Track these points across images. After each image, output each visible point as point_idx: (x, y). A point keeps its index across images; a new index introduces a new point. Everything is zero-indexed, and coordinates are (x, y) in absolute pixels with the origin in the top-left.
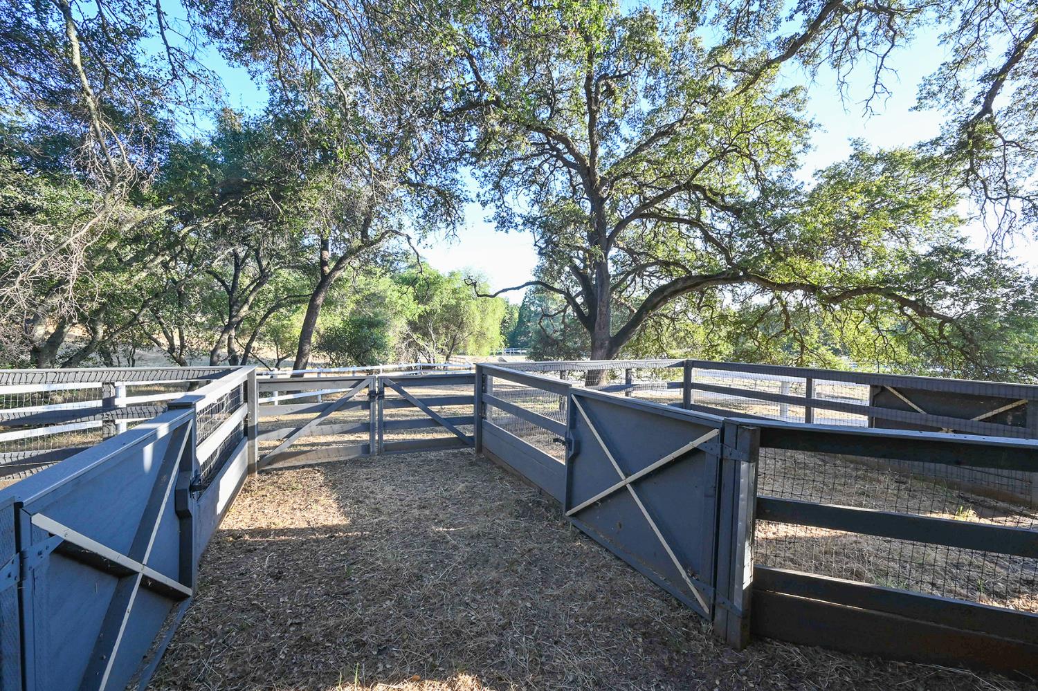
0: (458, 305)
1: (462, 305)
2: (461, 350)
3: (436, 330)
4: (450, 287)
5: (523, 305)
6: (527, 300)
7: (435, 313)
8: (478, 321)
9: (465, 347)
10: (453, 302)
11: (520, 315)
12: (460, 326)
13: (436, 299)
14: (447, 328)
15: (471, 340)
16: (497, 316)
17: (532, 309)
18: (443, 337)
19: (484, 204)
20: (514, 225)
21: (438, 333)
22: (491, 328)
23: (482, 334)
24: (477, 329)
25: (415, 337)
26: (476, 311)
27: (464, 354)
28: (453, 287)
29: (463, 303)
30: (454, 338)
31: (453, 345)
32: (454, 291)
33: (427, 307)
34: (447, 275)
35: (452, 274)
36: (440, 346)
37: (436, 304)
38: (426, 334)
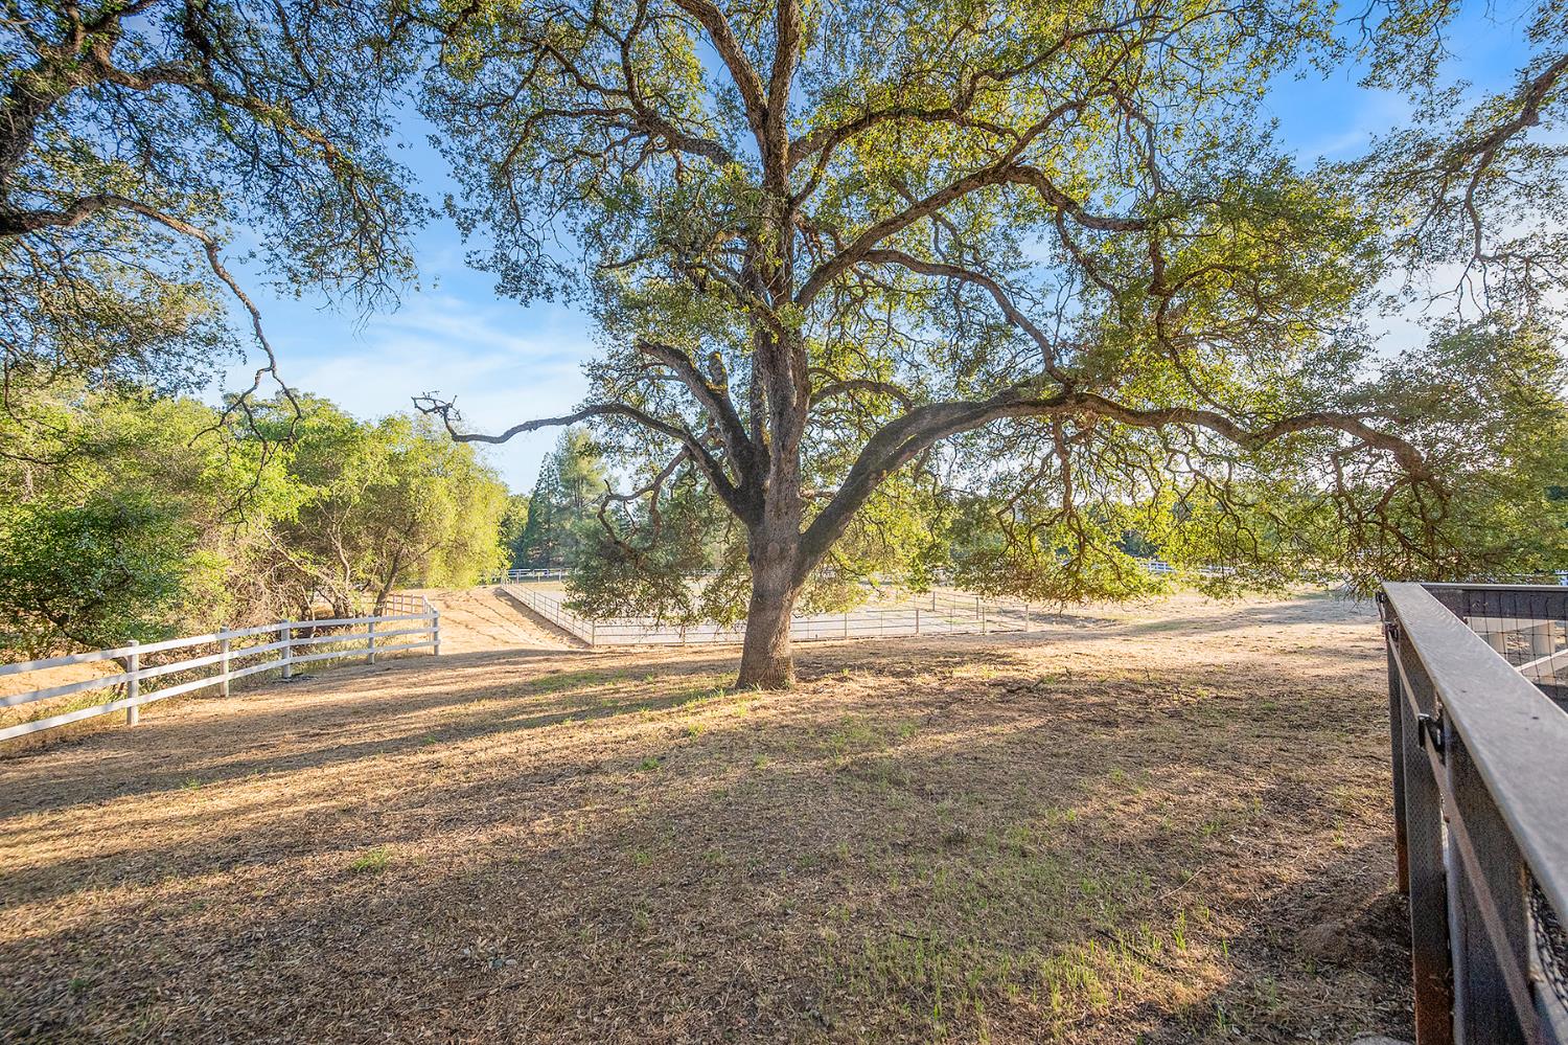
0: (404, 486)
1: (413, 486)
2: (414, 580)
3: (348, 540)
4: (384, 449)
5: (536, 494)
6: (543, 485)
7: (346, 504)
8: (450, 519)
9: (422, 572)
10: (393, 481)
11: (532, 513)
12: (411, 531)
13: (350, 475)
14: (379, 535)
15: (436, 560)
16: (492, 510)
17: (553, 501)
18: (368, 556)
19: (466, 227)
20: (542, 289)
21: (356, 548)
22: (479, 533)
23: (460, 546)
24: (447, 535)
25: (293, 557)
26: (445, 500)
27: (420, 586)
28: (390, 449)
29: (414, 483)
30: (396, 558)
31: (394, 570)
32: (393, 460)
33: (325, 491)
34: (376, 424)
35: (388, 423)
36: (361, 575)
37: (350, 483)
38: (324, 550)
